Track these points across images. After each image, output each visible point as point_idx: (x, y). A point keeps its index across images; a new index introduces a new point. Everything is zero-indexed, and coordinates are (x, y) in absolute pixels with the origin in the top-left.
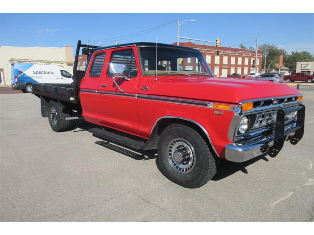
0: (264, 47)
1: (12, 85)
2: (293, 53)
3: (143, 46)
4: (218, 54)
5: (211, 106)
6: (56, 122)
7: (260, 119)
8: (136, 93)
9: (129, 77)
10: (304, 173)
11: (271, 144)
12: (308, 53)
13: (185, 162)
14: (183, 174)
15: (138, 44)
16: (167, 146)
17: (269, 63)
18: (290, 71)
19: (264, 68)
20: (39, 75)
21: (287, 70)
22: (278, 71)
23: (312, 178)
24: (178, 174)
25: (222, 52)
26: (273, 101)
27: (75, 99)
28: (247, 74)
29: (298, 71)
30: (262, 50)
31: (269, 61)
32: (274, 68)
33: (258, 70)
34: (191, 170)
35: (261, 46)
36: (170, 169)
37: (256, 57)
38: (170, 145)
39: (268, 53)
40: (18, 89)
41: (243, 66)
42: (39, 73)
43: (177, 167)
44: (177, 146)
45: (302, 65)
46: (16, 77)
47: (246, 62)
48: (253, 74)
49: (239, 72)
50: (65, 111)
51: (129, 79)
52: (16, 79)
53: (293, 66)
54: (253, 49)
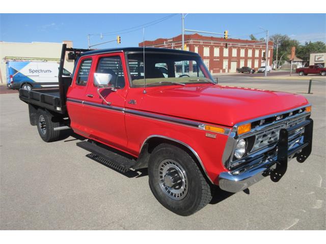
0: (275, 38)
1: (8, 85)
2: (307, 44)
3: (132, 53)
4: (226, 47)
5: (203, 127)
6: (45, 132)
7: (260, 140)
8: (123, 107)
9: (116, 87)
10: (312, 193)
11: (274, 167)
12: (322, 43)
13: (177, 187)
14: (175, 200)
15: (126, 50)
16: (158, 168)
17: (281, 54)
18: (303, 62)
19: (275, 60)
20: (35, 74)
21: (300, 62)
22: (291, 63)
23: (321, 199)
24: (170, 200)
25: (230, 44)
26: (276, 117)
27: (62, 109)
28: (257, 67)
29: (312, 63)
30: (274, 41)
31: (281, 52)
32: (286, 60)
33: (269, 62)
34: (183, 196)
35: (273, 36)
36: (161, 193)
37: (267, 48)
38: (160, 167)
39: (280, 44)
40: (14, 89)
41: (253, 58)
42: (36, 71)
43: (169, 192)
44: (168, 168)
45: (315, 56)
46: (11, 76)
47: (257, 54)
48: (264, 67)
49: (249, 65)
50: (53, 120)
51: (116, 90)
52: (12, 79)
53: (306, 58)
54: (264, 41)
